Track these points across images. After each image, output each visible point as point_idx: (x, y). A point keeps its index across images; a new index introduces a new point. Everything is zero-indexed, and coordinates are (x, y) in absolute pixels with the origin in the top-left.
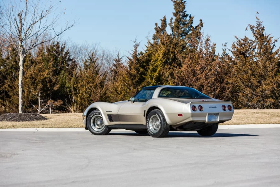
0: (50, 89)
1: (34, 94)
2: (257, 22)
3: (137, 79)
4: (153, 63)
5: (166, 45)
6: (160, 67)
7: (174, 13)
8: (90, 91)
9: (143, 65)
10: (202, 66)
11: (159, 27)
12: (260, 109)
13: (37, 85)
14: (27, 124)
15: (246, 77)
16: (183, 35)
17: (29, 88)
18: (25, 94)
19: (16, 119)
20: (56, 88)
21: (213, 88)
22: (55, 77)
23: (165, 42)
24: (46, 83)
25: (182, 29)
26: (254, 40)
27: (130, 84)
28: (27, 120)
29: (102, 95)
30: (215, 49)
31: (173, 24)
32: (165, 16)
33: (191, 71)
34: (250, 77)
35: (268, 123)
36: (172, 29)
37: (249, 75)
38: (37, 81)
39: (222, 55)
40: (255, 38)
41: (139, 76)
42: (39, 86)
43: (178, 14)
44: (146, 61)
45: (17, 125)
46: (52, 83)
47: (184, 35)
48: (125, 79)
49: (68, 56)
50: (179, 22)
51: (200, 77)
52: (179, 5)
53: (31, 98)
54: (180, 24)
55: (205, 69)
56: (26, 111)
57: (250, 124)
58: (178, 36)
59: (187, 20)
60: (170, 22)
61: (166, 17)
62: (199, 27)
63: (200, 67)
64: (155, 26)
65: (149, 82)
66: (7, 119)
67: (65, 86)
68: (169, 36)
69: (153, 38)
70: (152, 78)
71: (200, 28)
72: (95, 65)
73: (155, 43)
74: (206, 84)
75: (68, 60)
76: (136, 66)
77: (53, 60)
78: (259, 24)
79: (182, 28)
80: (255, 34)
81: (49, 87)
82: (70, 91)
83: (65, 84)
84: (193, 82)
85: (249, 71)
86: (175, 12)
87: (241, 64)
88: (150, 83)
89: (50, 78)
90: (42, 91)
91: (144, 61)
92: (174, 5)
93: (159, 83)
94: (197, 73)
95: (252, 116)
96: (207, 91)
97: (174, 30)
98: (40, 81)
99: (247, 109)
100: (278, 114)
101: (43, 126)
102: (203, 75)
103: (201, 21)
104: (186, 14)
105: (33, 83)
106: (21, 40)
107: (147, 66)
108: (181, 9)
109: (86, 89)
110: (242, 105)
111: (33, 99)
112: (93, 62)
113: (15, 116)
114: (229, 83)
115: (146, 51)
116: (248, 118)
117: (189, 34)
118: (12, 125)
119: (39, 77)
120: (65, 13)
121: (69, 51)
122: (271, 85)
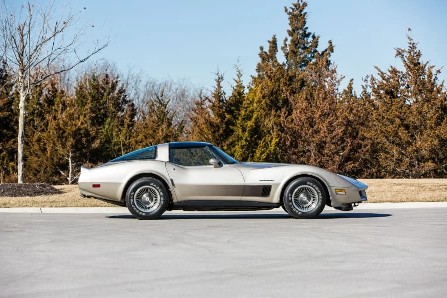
0: (86, 145)
1: (62, 153)
2: (409, 43)
3: (221, 131)
4: (245, 107)
5: (274, 80)
6: (258, 112)
7: (289, 31)
9: (230, 109)
10: (323, 111)
11: (266, 53)
12: (415, 178)
13: (66, 140)
14: (26, 201)
15: (392, 129)
16: (303, 65)
17: (54, 144)
18: (47, 154)
19: (12, 192)
20: (96, 144)
21: (342, 145)
22: (95, 128)
23: (273, 75)
24: (80, 136)
25: (302, 56)
26: (405, 72)
28: (28, 195)
30: (352, 85)
31: (288, 48)
32: (274, 36)
33: (307, 119)
34: (398, 129)
35: (412, 201)
36: (287, 55)
37: (396, 126)
38: (66, 133)
39: (361, 95)
40: (407, 69)
41: (224, 126)
42: (69, 141)
43: (295, 33)
44: (235, 104)
45: (11, 202)
46: (89, 136)
47: (305, 65)
48: (204, 131)
49: (122, 97)
50: (296, 45)
51: (321, 129)
52: (297, 18)
53: (57, 161)
54: (299, 48)
55: (328, 116)
56: (50, 180)
57: (384, 202)
58: (296, 66)
59: (309, 41)
60: (283, 45)
61: (276, 37)
62: (327, 52)
63: (321, 113)
64: (260, 51)
65: (240, 136)
67: (111, 143)
68: (281, 65)
69: (257, 69)
70: (244, 130)
71: (329, 53)
72: (166, 110)
73: (259, 76)
74: (329, 139)
75: (122, 103)
76: (219, 111)
77: (93, 101)
78: (413, 47)
79: (302, 54)
80: (406, 61)
81: (85, 142)
83: (112, 139)
84: (308, 136)
85: (397, 119)
86: (290, 29)
87: (385, 108)
88: (242, 137)
89: (86, 130)
90: (74, 150)
91: (232, 103)
92: (289, 19)
93: (255, 136)
94: (315, 122)
95: (389, 189)
96: (331, 150)
97: (288, 56)
98: (71, 133)
99: (393, 178)
100: (430, 187)
101: (52, 204)
102: (325, 126)
103: (331, 42)
104: (307, 33)
105: (60, 137)
106: (22, 68)
107: (237, 110)
108: (299, 24)
110: (386, 171)
111: (61, 162)
112: (164, 105)
113: (11, 187)
114: (365, 137)
115: (235, 88)
116: (382, 192)
117: (311, 62)
118: (2, 202)
119: (69, 127)
120: (93, 26)
121: (123, 89)
122: (430, 140)
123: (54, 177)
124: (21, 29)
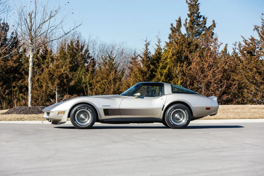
0: (66, 84)
1: (51, 88)
2: (262, 23)
3: (148, 76)
4: (162, 61)
5: (179, 44)
6: (170, 64)
8: (104, 86)
9: (153, 62)
10: (210, 63)
11: (174, 27)
13: (54, 81)
14: (33, 117)
15: (251, 75)
16: (197, 35)
17: (47, 83)
18: (43, 89)
19: (25, 112)
20: (72, 83)
21: (221, 84)
22: (72, 74)
23: (178, 41)
24: (62, 78)
25: (196, 30)
26: (259, 40)
27: (141, 80)
28: (35, 113)
29: (116, 90)
30: (227, 48)
31: (188, 25)
32: (180, 17)
33: (200, 69)
34: (255, 74)
36: (187, 29)
37: (254, 73)
38: (54, 76)
39: (232, 53)
40: (260, 38)
41: (149, 72)
42: (56, 81)
43: (192, 16)
44: (156, 59)
45: (25, 118)
46: (68, 78)
47: (198, 35)
48: (137, 76)
49: (87, 54)
50: (193, 23)
51: (208, 74)
52: (194, 6)
53: (49, 93)
54: (194, 25)
55: (213, 66)
56: (45, 105)
58: (192, 35)
59: (201, 21)
60: (185, 23)
61: (181, 18)
62: (212, 27)
63: (208, 65)
64: (171, 27)
66: (16, 112)
67: (81, 82)
68: (183, 35)
69: (169, 38)
70: (162, 75)
71: (213, 28)
72: (114, 62)
73: (170, 42)
74: (213, 81)
75: (87, 58)
76: (147, 63)
77: (70, 57)
79: (196, 28)
80: (260, 34)
81: (66, 82)
82: (86, 87)
83: (82, 80)
84: (201, 79)
85: (254, 69)
86: (189, 13)
87: (247, 62)
88: (160, 79)
89: (66, 74)
90: (59, 86)
91: (154, 58)
92: (188, 7)
93: (168, 79)
94: (205, 70)
95: (249, 111)
96: (214, 87)
97: (188, 29)
98: (58, 77)
99: (252, 104)
102: (211, 73)
103: (214, 21)
104: (200, 15)
105: (51, 79)
106: (31, 38)
107: (157, 63)
108: (195, 10)
109: (101, 85)
110: (247, 100)
111: (51, 94)
112: (112, 59)
113: (24, 109)
114: (235, 80)
115: (156, 50)
116: (244, 113)
117: (202, 34)
118: (20, 117)
119: (56, 73)
120: (73, 13)
121: (88, 50)
123: (47, 103)
124: (30, 15)
